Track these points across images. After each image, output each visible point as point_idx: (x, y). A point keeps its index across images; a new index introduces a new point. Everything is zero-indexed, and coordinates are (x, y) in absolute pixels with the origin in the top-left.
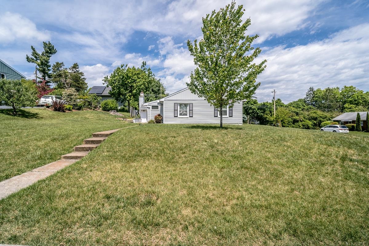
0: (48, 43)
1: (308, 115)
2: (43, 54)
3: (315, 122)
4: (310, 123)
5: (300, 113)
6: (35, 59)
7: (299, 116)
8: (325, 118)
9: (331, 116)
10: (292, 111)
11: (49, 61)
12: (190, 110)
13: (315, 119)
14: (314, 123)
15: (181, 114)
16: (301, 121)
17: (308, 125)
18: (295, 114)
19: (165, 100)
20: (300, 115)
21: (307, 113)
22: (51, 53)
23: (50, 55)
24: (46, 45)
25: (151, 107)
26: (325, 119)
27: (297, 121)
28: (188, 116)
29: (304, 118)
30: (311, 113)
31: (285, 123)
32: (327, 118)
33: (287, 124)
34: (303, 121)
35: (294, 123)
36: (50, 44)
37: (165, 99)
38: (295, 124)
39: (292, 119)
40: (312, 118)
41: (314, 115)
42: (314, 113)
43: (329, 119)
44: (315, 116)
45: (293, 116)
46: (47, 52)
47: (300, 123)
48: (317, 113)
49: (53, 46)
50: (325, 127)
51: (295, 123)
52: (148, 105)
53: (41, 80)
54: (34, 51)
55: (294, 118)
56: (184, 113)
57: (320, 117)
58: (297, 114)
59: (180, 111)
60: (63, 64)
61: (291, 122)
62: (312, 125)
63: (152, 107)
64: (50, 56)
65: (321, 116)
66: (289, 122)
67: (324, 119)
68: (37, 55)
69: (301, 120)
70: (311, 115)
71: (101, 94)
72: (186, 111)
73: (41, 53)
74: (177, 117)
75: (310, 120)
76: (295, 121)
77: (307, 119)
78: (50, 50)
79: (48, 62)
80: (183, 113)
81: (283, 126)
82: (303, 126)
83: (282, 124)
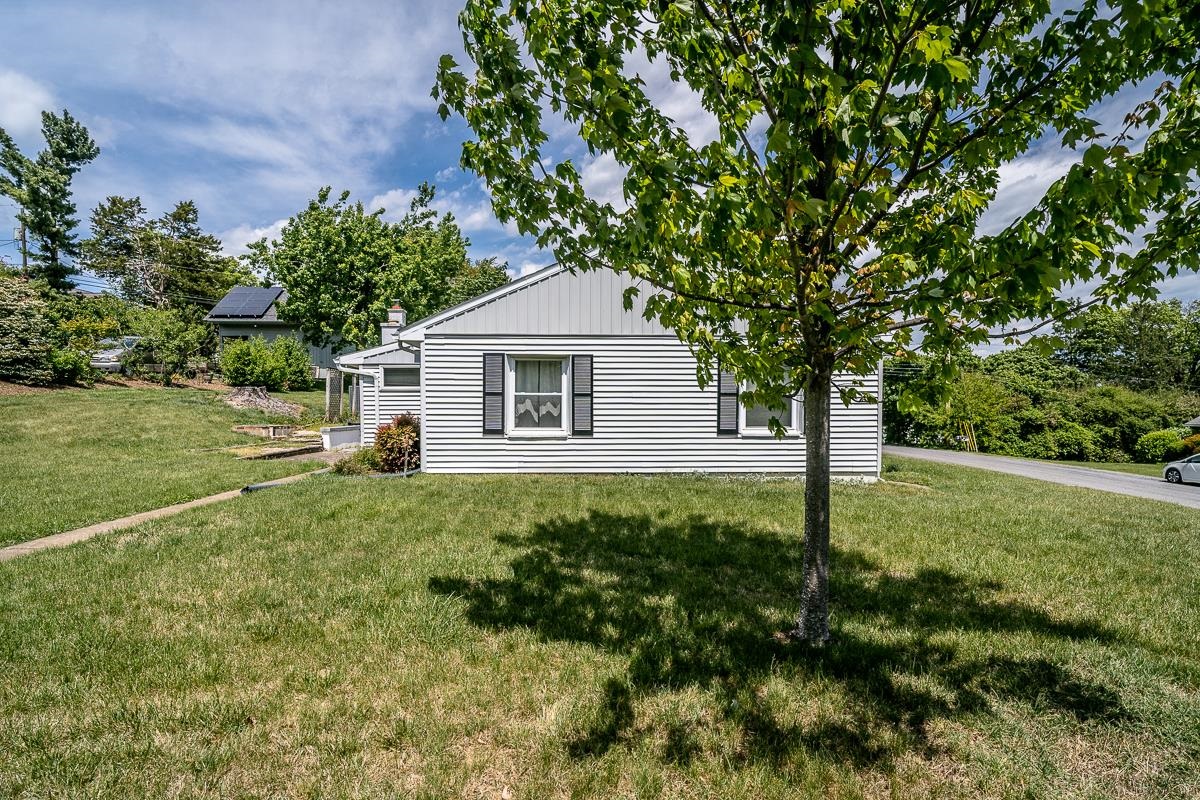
0: (61, 117)
1: (1078, 405)
2: (42, 159)
3: (1110, 431)
4: (1088, 436)
5: (1047, 396)
6: (14, 180)
7: (1044, 408)
8: (1148, 417)
9: (1172, 406)
10: (1016, 390)
11: (68, 189)
12: (574, 395)
13: (1109, 419)
14: (1105, 436)
15: (522, 420)
16: (1054, 428)
17: (1079, 444)
18: (1027, 401)
19: (427, 336)
20: (1047, 401)
21: (1074, 396)
22: (74, 158)
23: (72, 165)
24: (56, 124)
25: (379, 374)
26: (1148, 420)
27: (1039, 429)
28: (565, 429)
29: (1065, 415)
30: (1092, 395)
31: (989, 435)
32: (1153, 414)
33: (999, 438)
34: (1061, 427)
35: (1023, 437)
36: (68, 120)
37: (429, 332)
38: (1029, 440)
39: (1015, 418)
40: (1096, 417)
41: (1105, 403)
42: (1104, 395)
43: (1164, 418)
44: (1109, 408)
45: (1020, 408)
46: (59, 153)
47: (1050, 437)
48: (1117, 398)
49: (85, 129)
50: (1189, 461)
51: (1030, 436)
52: (362, 361)
53: (39, 262)
54: (8, 146)
55: (1026, 414)
56: (543, 410)
57: (1130, 411)
58: (1037, 400)
59: (519, 400)
60: (139, 205)
61: (1015, 430)
62: (1095, 443)
63: (387, 372)
64: (74, 170)
65: (1133, 407)
66: (1006, 432)
67: (1143, 419)
68: (20, 162)
69: (1053, 422)
70: (1091, 404)
71: (261, 317)
72: (557, 402)
73: (37, 158)
74: (501, 432)
75: (1086, 423)
76: (1029, 428)
77: (1074, 421)
78: (71, 144)
79: (65, 194)
80: (537, 410)
81: (983, 449)
82: (1062, 445)
83: (978, 437)
